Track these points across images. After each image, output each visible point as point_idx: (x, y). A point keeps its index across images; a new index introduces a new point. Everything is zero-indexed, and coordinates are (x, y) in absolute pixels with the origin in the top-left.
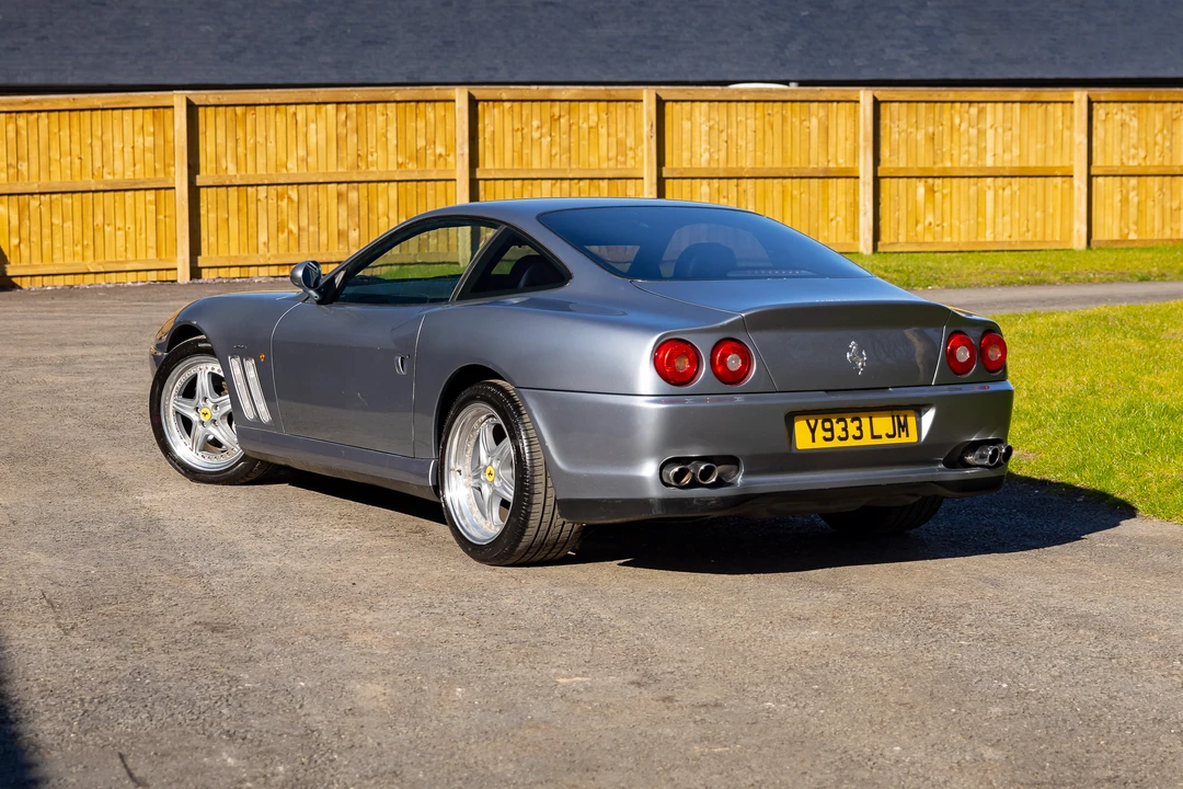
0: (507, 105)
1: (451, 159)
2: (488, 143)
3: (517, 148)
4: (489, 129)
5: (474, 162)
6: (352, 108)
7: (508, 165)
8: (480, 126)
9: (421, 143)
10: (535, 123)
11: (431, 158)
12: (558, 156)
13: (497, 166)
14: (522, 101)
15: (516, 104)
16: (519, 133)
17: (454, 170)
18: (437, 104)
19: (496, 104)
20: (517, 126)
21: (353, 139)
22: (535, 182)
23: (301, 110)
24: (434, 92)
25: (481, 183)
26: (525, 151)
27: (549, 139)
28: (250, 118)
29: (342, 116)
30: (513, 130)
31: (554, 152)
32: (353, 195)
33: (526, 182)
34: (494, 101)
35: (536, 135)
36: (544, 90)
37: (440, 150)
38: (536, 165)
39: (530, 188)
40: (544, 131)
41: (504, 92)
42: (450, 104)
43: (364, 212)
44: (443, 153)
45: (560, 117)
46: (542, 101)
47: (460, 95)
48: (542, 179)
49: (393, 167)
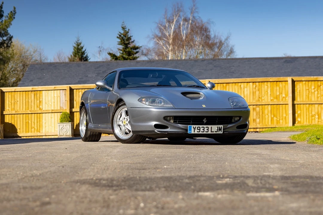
0: (304, 82)
1: (287, 98)
2: (298, 93)
3: (307, 95)
4: (299, 89)
5: (294, 99)
6: (257, 84)
7: (304, 100)
8: (296, 89)
9: (278, 94)
10: (313, 87)
11: (281, 98)
12: (320, 97)
13: (301, 100)
14: (309, 81)
15: (307, 82)
16: (308, 91)
17: (288, 101)
18: (283, 82)
19: (301, 82)
20: (307, 88)
21: (257, 93)
22: (313, 105)
23: (242, 85)
24: (282, 79)
25: (296, 105)
26: (310, 96)
27: (317, 92)
28: (227, 87)
29: (254, 86)
30: (306, 90)
31: (319, 96)
32: (258, 109)
33: (310, 105)
35: (313, 91)
36: (315, 78)
37: (284, 95)
38: (313, 100)
39: (311, 106)
40: (316, 90)
41: (303, 78)
42: (287, 82)
43: (261, 113)
44: (285, 96)
45: (320, 86)
46: (315, 81)
47: (289, 79)
48: (315, 104)
49: (269, 100)
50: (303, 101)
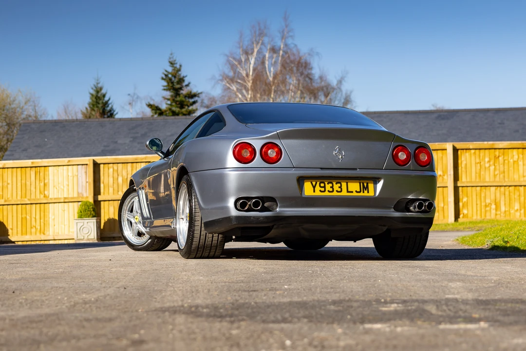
0: (473, 151)
1: (445, 177)
2: (463, 169)
3: (478, 171)
4: (464, 163)
5: (456, 178)
7: (473, 179)
8: (459, 161)
10: (487, 160)
12: (498, 175)
13: (468, 180)
14: (480, 149)
15: (477, 151)
16: (479, 165)
17: (447, 182)
18: (439, 151)
19: (468, 151)
20: (478, 161)
22: (487, 188)
24: (437, 145)
25: (460, 188)
26: (482, 173)
27: (493, 167)
30: (476, 163)
31: (496, 173)
33: (483, 188)
34: (466, 149)
35: (487, 165)
36: (490, 144)
37: (440, 173)
38: (487, 179)
39: (484, 190)
40: (491, 163)
41: (471, 145)
42: (445, 151)
44: (442, 174)
45: (499, 156)
46: (490, 149)
47: (449, 147)
48: (491, 186)
50: (471, 182)
